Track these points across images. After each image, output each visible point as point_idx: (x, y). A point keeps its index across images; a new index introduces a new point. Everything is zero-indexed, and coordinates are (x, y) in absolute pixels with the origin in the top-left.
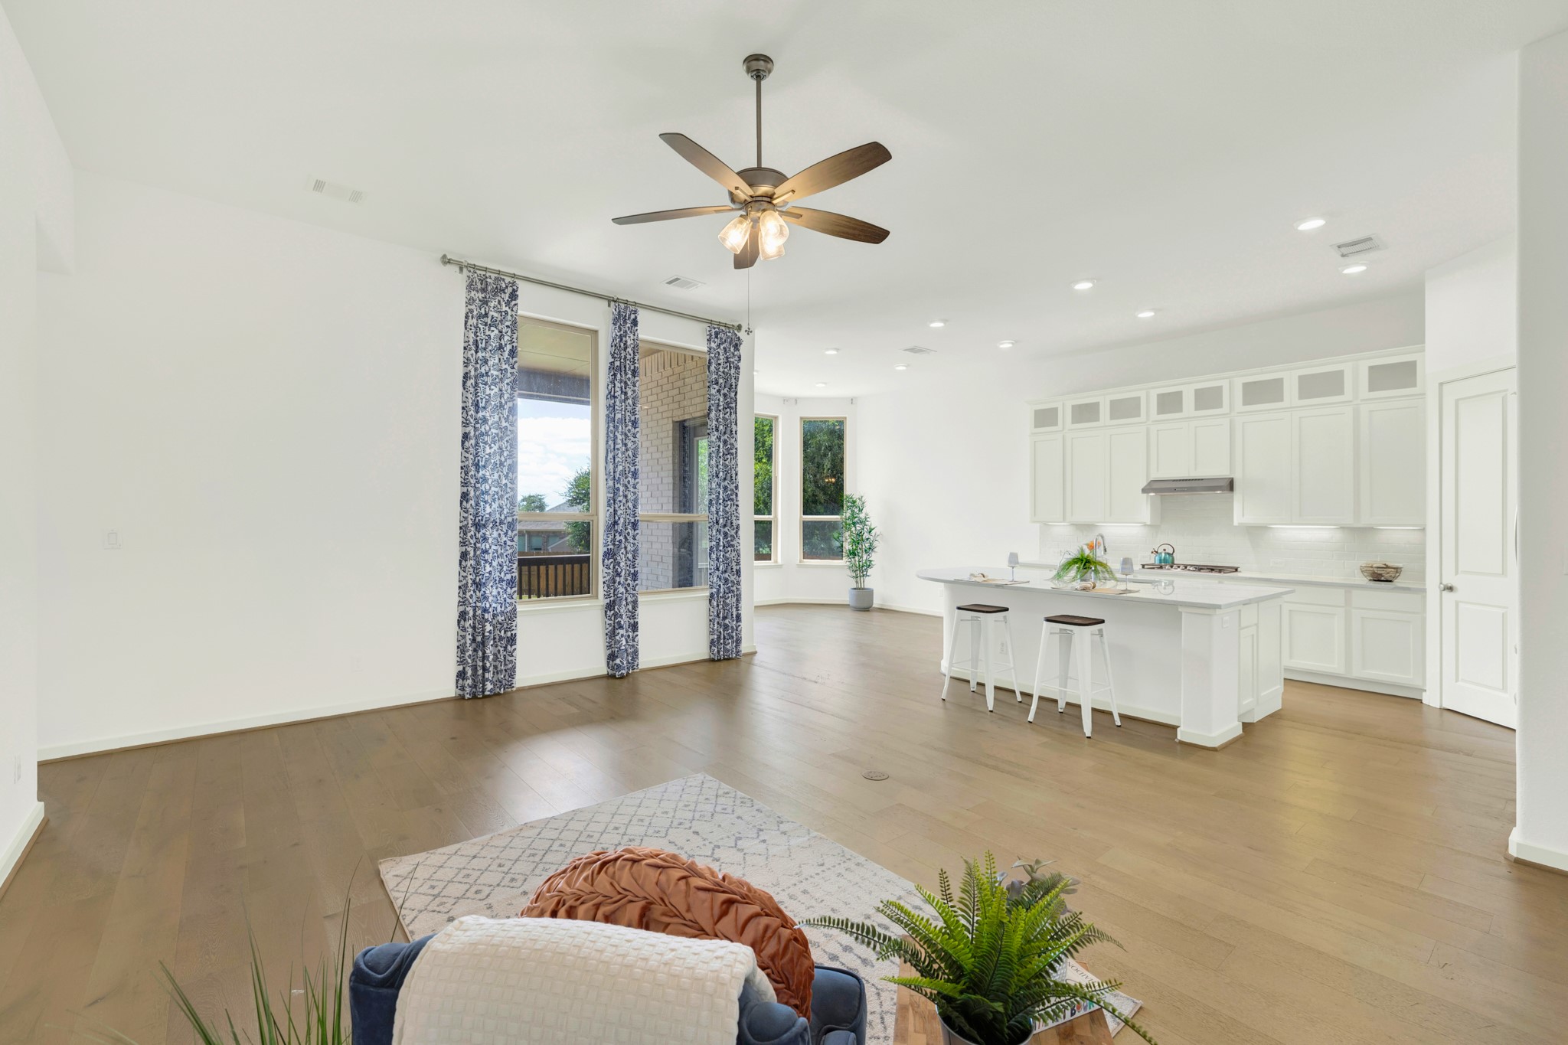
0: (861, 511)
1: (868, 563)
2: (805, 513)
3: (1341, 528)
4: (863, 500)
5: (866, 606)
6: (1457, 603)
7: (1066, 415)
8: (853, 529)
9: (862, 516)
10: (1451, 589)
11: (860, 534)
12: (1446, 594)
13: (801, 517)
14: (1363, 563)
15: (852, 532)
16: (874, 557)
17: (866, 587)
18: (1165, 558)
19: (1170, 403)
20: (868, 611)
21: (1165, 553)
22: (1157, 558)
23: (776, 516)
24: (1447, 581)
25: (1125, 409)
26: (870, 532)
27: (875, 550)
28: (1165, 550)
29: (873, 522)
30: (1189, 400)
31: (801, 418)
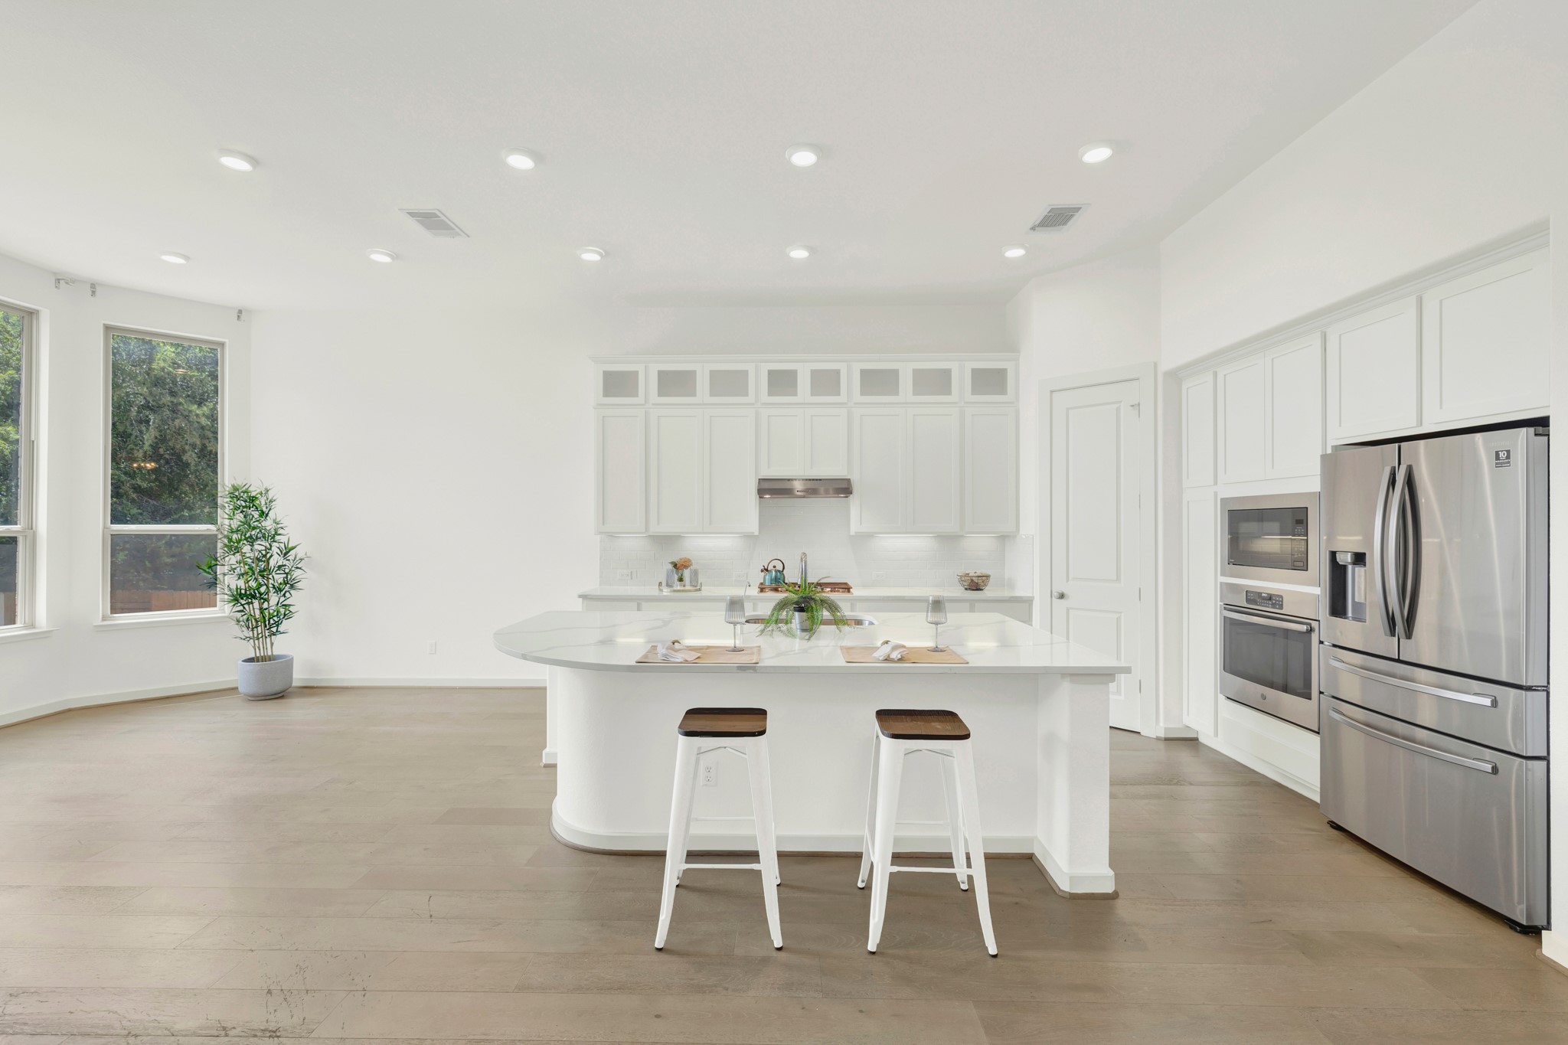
0: (264, 515)
1: (282, 610)
2: (117, 518)
3: (938, 536)
4: (271, 495)
5: (277, 688)
6: (1068, 610)
7: (648, 383)
8: (246, 549)
9: (268, 524)
10: (1062, 596)
11: (265, 557)
12: (1057, 602)
13: (105, 527)
14: (962, 571)
15: (243, 555)
16: (295, 599)
17: (275, 653)
18: (776, 577)
19: (782, 382)
20: (282, 697)
21: (776, 571)
22: (767, 577)
23: (31, 526)
24: (1058, 588)
25: (729, 384)
26: (286, 554)
27: (299, 585)
28: (775, 567)
29: (291, 535)
30: (804, 382)
31: (108, 328)
